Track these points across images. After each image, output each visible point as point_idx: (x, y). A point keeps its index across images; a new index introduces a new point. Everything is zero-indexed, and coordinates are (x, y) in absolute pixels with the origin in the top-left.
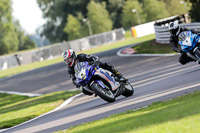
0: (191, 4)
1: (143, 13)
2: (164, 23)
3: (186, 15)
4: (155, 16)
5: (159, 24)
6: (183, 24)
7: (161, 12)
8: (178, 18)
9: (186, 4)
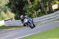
0: (15, 15)
1: (1, 18)
2: (7, 20)
3: (13, 18)
4: (4, 18)
5: (5, 21)
6: (13, 21)
7: (6, 17)
8: (11, 19)
9: (13, 15)
